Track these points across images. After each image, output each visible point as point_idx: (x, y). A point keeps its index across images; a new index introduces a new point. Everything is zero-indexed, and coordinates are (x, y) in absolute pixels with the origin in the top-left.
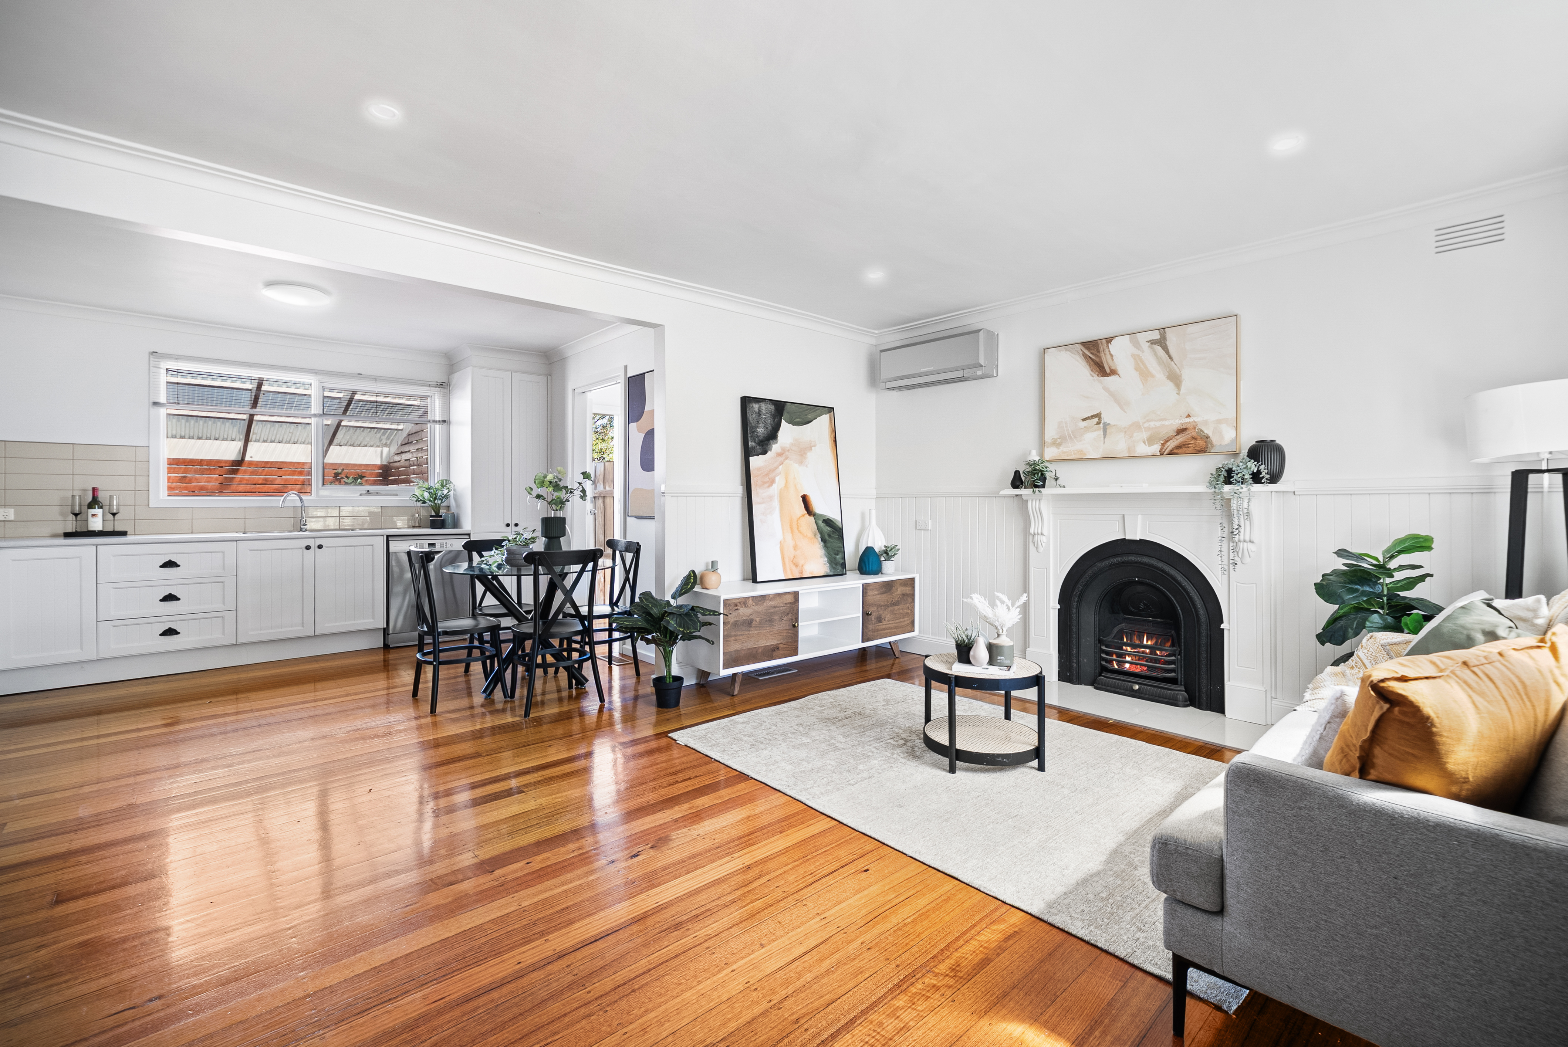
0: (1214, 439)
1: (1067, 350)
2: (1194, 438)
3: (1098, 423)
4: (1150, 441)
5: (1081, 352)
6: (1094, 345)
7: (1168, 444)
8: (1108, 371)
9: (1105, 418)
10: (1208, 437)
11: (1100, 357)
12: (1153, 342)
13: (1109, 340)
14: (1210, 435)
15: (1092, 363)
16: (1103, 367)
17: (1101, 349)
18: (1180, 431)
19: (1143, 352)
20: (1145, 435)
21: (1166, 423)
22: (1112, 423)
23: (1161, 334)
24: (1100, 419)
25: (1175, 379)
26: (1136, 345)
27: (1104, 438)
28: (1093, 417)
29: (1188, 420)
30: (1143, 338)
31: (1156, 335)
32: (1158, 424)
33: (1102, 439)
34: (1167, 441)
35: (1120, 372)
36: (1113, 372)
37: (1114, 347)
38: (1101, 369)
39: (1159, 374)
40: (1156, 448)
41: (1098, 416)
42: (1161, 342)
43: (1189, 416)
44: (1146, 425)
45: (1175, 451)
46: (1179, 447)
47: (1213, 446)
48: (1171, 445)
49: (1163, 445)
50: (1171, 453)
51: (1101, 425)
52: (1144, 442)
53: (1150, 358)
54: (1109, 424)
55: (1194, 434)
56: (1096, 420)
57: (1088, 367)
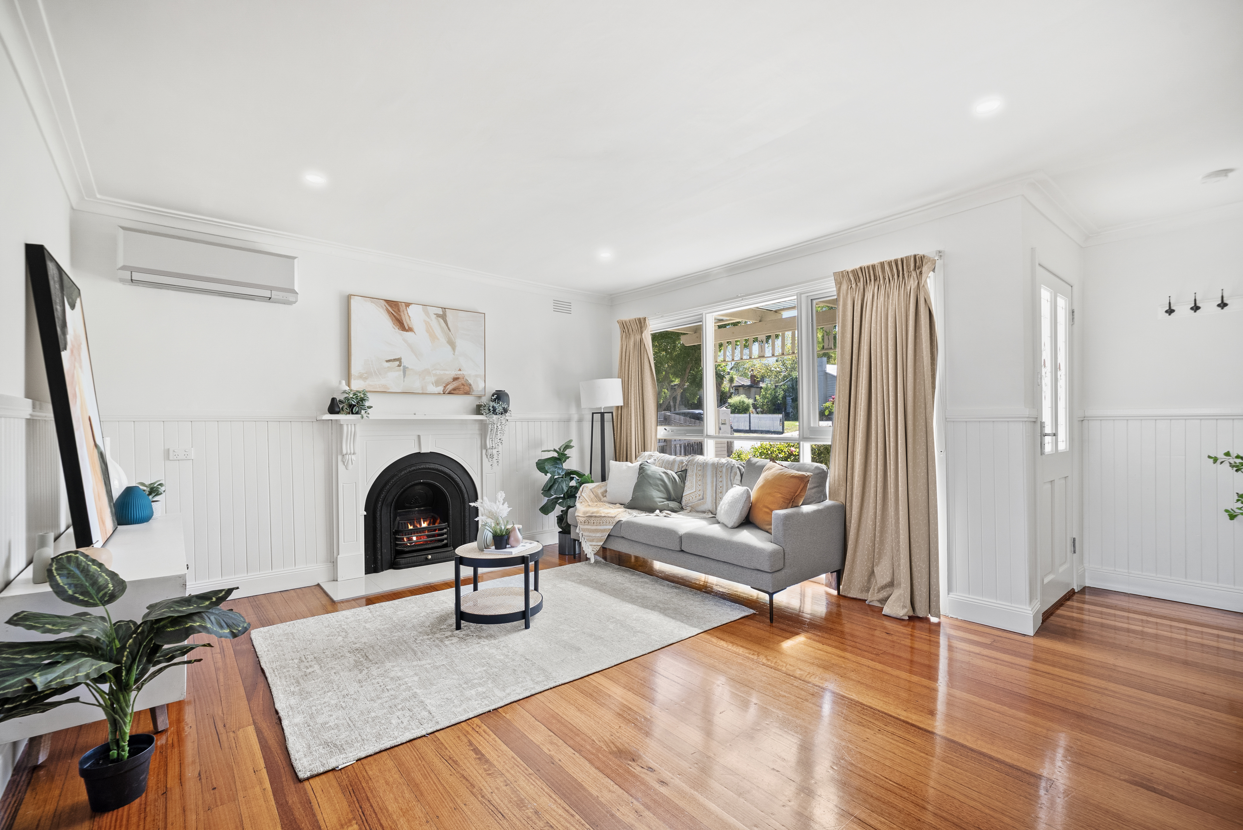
0: (474, 386)
1: (372, 302)
2: (463, 385)
3: (399, 366)
4: (437, 383)
5: (385, 307)
6: (395, 305)
7: (448, 386)
8: (407, 328)
9: (405, 362)
10: (470, 385)
11: (400, 316)
12: (438, 316)
13: (408, 305)
14: (472, 384)
15: (394, 318)
16: (403, 324)
17: (401, 310)
18: (455, 379)
19: (432, 320)
20: (433, 379)
21: (447, 372)
22: (410, 367)
23: (443, 311)
24: (400, 362)
25: (452, 344)
26: (427, 314)
27: (404, 377)
28: (395, 360)
29: (459, 372)
30: (432, 311)
31: (440, 312)
32: (442, 372)
33: (402, 378)
34: (447, 385)
35: (415, 330)
36: (410, 330)
37: (411, 310)
38: (401, 325)
39: (443, 340)
40: (440, 389)
41: (399, 360)
42: (443, 317)
43: (460, 370)
44: (434, 372)
45: (452, 392)
46: (454, 389)
47: (473, 391)
48: (450, 387)
49: (445, 387)
50: (449, 393)
51: (402, 367)
52: (433, 384)
53: (436, 325)
54: (408, 368)
55: (463, 382)
56: (398, 363)
57: (391, 321)
